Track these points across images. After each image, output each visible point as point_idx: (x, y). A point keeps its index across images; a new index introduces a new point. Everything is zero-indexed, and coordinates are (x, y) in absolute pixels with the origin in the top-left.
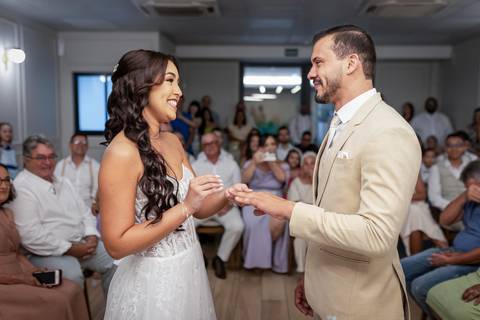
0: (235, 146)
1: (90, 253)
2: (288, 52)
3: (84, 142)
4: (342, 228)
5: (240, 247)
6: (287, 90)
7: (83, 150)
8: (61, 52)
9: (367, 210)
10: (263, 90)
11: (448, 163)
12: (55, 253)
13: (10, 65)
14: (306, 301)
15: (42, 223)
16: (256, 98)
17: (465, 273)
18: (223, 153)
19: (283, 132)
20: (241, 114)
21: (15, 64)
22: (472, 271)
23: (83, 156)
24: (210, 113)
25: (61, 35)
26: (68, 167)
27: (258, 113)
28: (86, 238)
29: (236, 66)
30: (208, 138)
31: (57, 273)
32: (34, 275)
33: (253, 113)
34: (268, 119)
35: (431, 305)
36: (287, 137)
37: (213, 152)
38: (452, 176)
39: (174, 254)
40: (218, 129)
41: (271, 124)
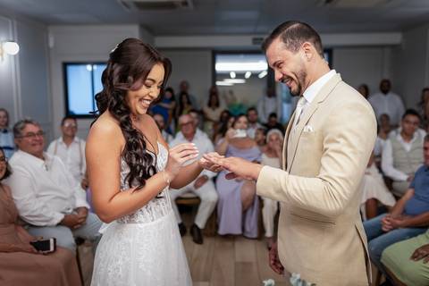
0: (210, 126)
1: (80, 223)
2: (255, 41)
3: (74, 125)
4: (303, 189)
5: (214, 216)
6: (255, 75)
7: (72, 131)
8: (51, 44)
9: (326, 174)
10: (233, 75)
11: (400, 138)
12: (50, 224)
13: (5, 57)
14: (279, 262)
15: (37, 196)
16: (227, 82)
17: (415, 235)
18: (198, 132)
19: (252, 112)
20: (214, 97)
21: (10, 56)
22: (422, 233)
23: (73, 136)
24: (188, 97)
26: (60, 147)
27: (229, 96)
28: (77, 210)
29: (209, 54)
30: (184, 119)
31: (52, 241)
32: (31, 243)
33: (225, 97)
34: (239, 101)
35: (385, 264)
36: (255, 117)
37: (189, 132)
38: (403, 149)
39: (153, 220)
40: (193, 111)
41: (241, 106)
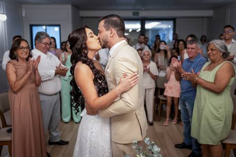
2: (134, 14)
8: (24, 15)
25: (23, 6)
